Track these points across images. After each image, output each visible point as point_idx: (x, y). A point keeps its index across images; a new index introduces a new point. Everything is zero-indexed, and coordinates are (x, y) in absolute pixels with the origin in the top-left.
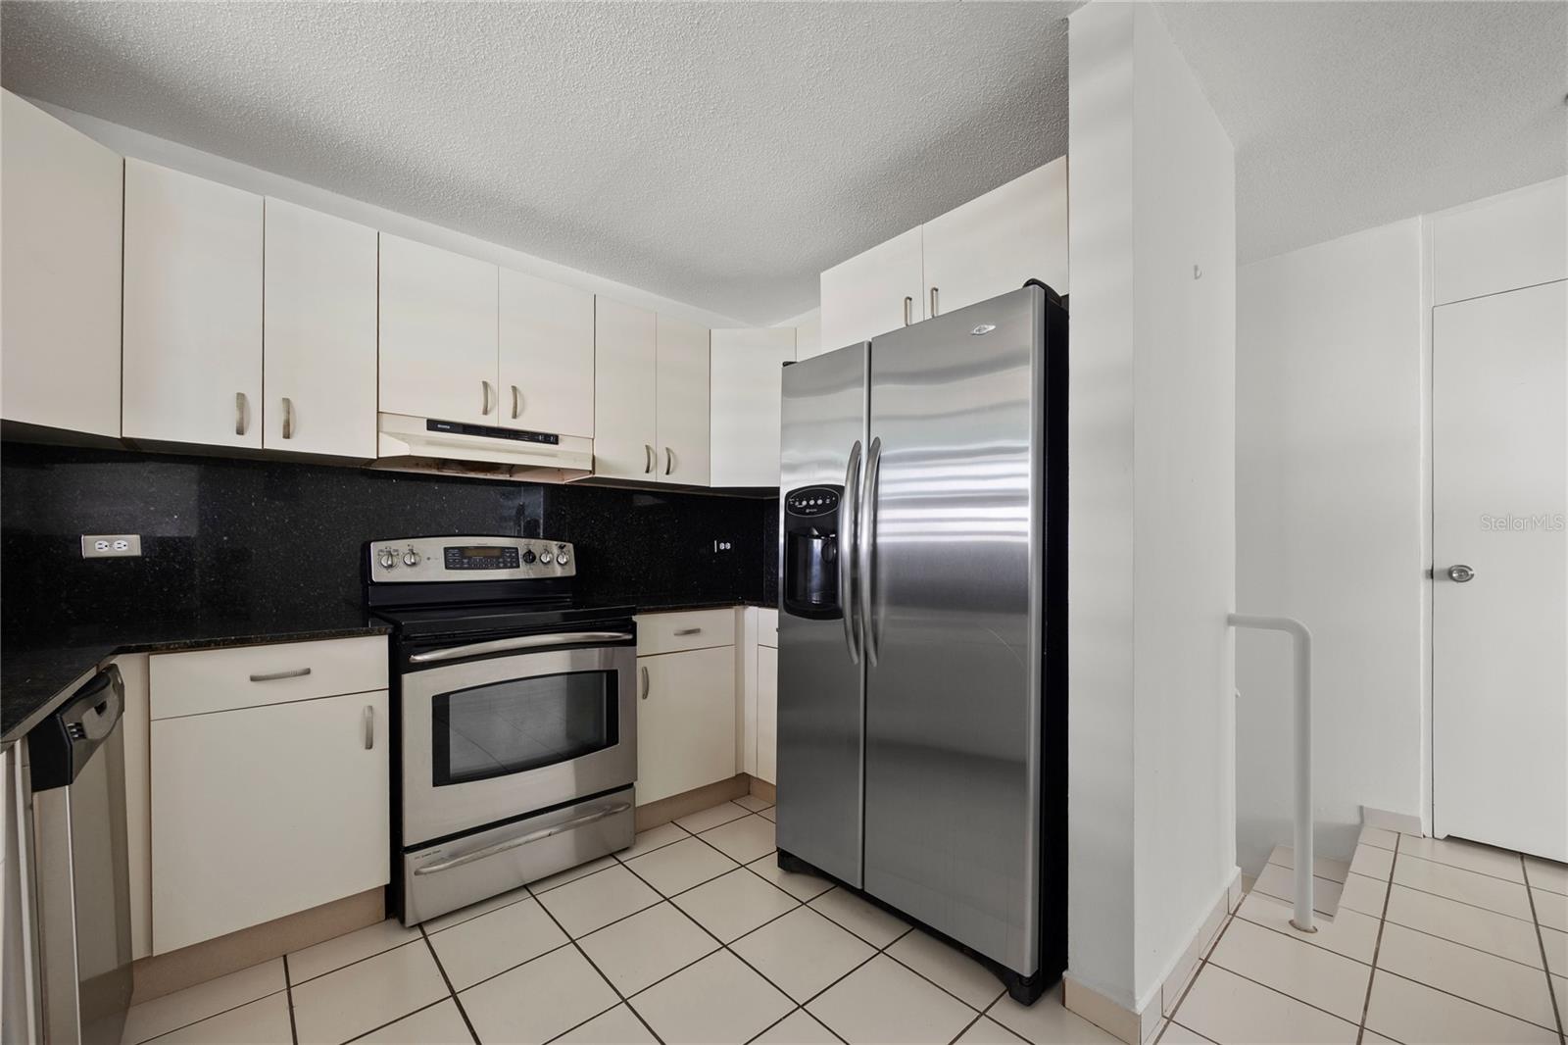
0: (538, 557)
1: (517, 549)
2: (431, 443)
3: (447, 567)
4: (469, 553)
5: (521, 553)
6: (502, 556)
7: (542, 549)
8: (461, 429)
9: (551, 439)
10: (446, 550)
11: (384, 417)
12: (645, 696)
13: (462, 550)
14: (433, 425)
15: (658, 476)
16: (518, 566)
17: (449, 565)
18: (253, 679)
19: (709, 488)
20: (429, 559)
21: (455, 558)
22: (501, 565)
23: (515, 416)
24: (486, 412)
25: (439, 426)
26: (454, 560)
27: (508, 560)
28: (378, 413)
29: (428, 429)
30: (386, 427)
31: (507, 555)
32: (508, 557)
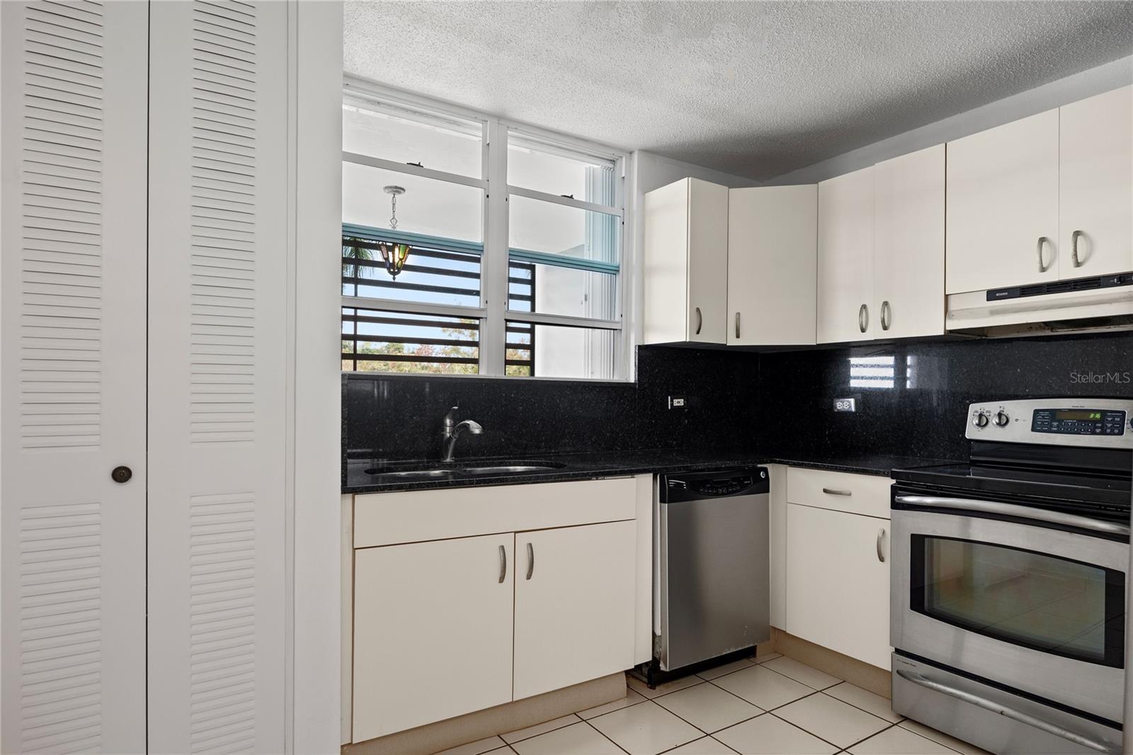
1: (1125, 413)
2: (994, 312)
3: (1034, 429)
5: (1129, 417)
6: (1102, 420)
8: (1019, 293)
10: (1036, 412)
11: (951, 299)
13: (1053, 413)
14: (992, 295)
16: (1121, 433)
17: (1036, 427)
18: (825, 491)
20: (1017, 420)
21: (1042, 421)
22: (1108, 431)
23: (1078, 264)
24: (1042, 269)
25: (997, 295)
26: (1043, 423)
27: (1109, 425)
28: (946, 297)
29: (988, 300)
30: (952, 307)
31: (1110, 419)
32: (1109, 422)
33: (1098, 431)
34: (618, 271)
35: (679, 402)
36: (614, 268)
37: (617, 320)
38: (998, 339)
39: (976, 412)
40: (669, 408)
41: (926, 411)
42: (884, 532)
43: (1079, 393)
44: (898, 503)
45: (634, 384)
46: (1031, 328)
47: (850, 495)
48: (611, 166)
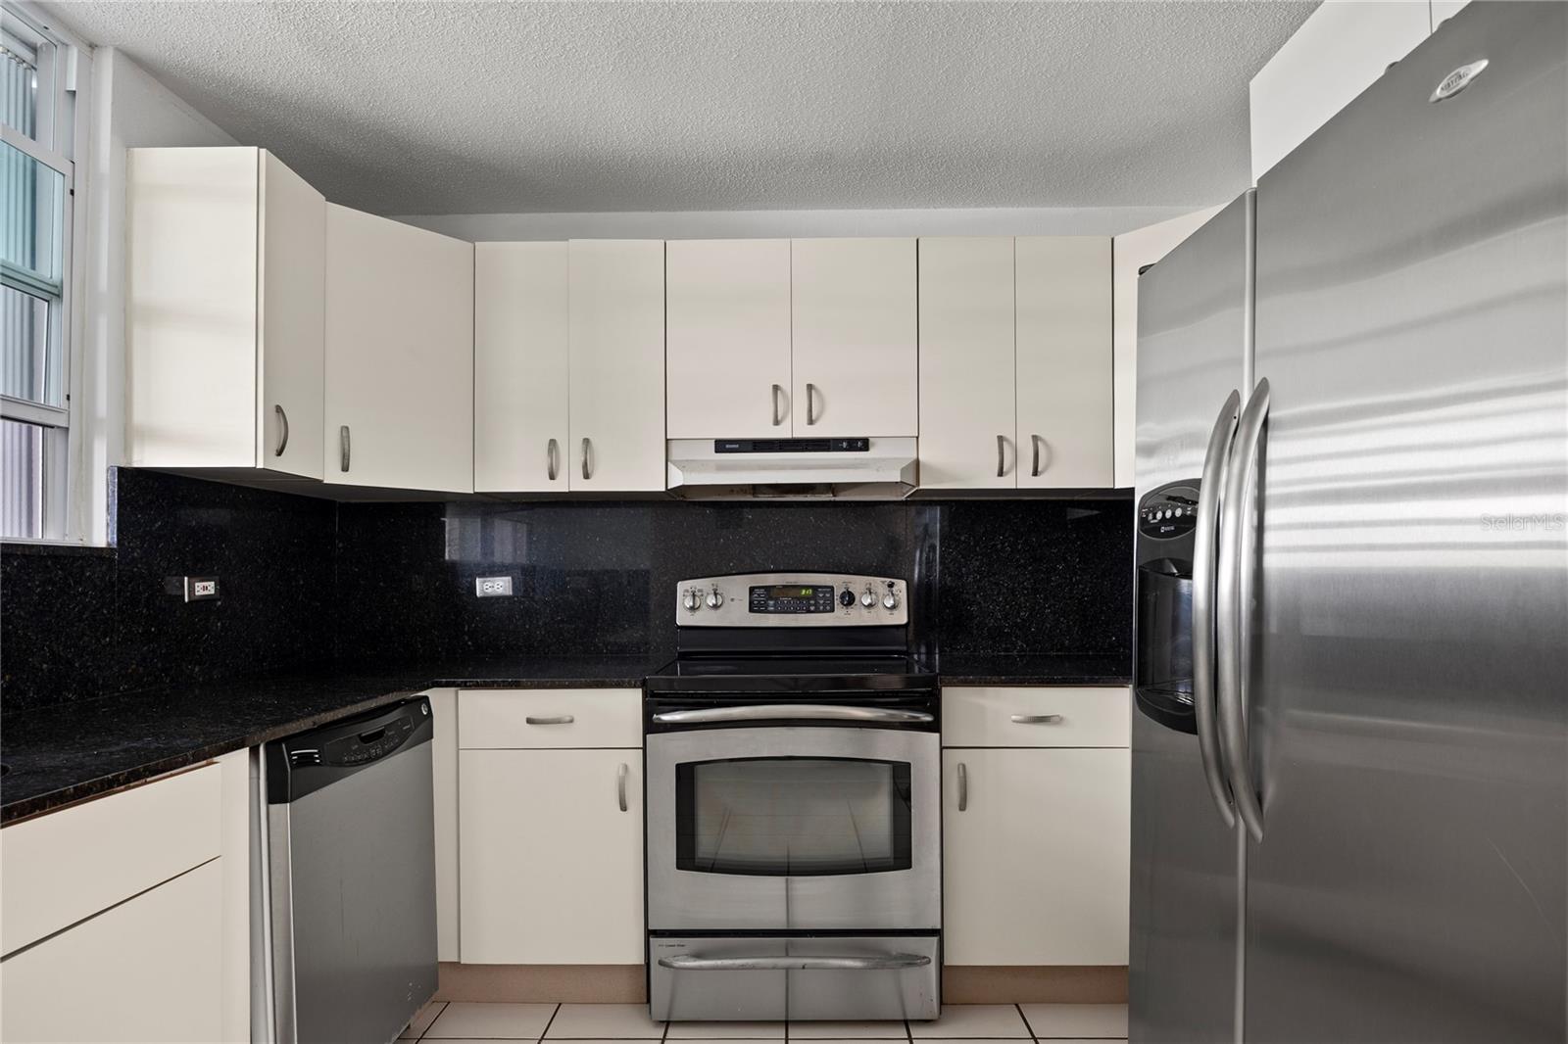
0: (857, 599)
1: (832, 588)
2: (721, 468)
3: (751, 610)
4: (774, 593)
5: (838, 593)
6: (814, 597)
7: (863, 588)
8: (750, 447)
9: (860, 444)
10: (752, 590)
11: (673, 445)
12: (963, 807)
13: (767, 589)
14: (722, 446)
15: (1021, 479)
16: (832, 610)
17: (754, 608)
18: (530, 721)
19: (1113, 489)
20: (732, 600)
22: (821, 608)
23: (811, 422)
24: (777, 422)
25: (727, 446)
26: (759, 601)
27: (822, 602)
28: (667, 440)
29: (716, 452)
30: (675, 455)
31: (821, 595)
32: (821, 598)
33: (812, 608)
34: (59, 296)
35: (205, 588)
36: (49, 289)
37: (53, 403)
38: (699, 502)
39: (687, 591)
40: (186, 600)
41: (613, 592)
42: (626, 768)
43: (782, 568)
44: (657, 724)
45: (109, 550)
46: (732, 491)
47: (571, 721)
48: (28, 55)
